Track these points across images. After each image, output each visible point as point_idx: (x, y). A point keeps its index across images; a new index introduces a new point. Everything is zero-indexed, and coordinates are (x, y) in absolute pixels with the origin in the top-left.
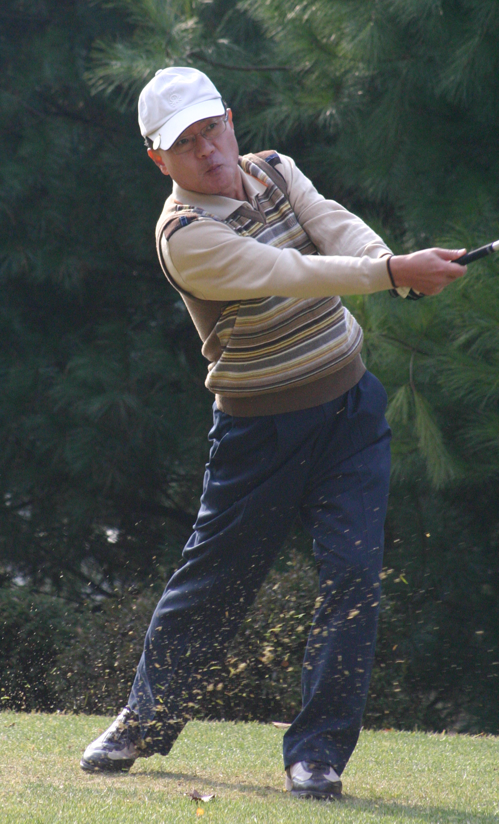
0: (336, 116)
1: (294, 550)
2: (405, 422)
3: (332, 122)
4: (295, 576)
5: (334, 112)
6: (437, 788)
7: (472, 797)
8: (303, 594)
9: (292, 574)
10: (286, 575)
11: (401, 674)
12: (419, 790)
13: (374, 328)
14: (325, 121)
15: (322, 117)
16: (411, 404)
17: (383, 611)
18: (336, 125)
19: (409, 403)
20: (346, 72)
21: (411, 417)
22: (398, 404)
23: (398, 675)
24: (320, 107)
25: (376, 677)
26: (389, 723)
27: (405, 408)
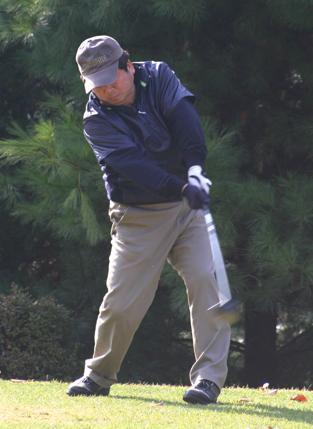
0: (33, 38)
1: (14, 283)
2: (75, 207)
3: (31, 41)
4: (14, 297)
5: (32, 35)
6: (111, 413)
7: (132, 418)
8: (19, 307)
9: (13, 296)
10: (9, 296)
11: (74, 351)
12: (102, 415)
13: (58, 156)
14: (27, 40)
15: (25, 38)
16: (79, 199)
17: (64, 316)
18: (33, 43)
19: (78, 198)
20: (38, 12)
21: (79, 205)
22: (71, 198)
23: (73, 352)
24: (24, 33)
25: (61, 353)
26: (68, 379)
27: (76, 200)
